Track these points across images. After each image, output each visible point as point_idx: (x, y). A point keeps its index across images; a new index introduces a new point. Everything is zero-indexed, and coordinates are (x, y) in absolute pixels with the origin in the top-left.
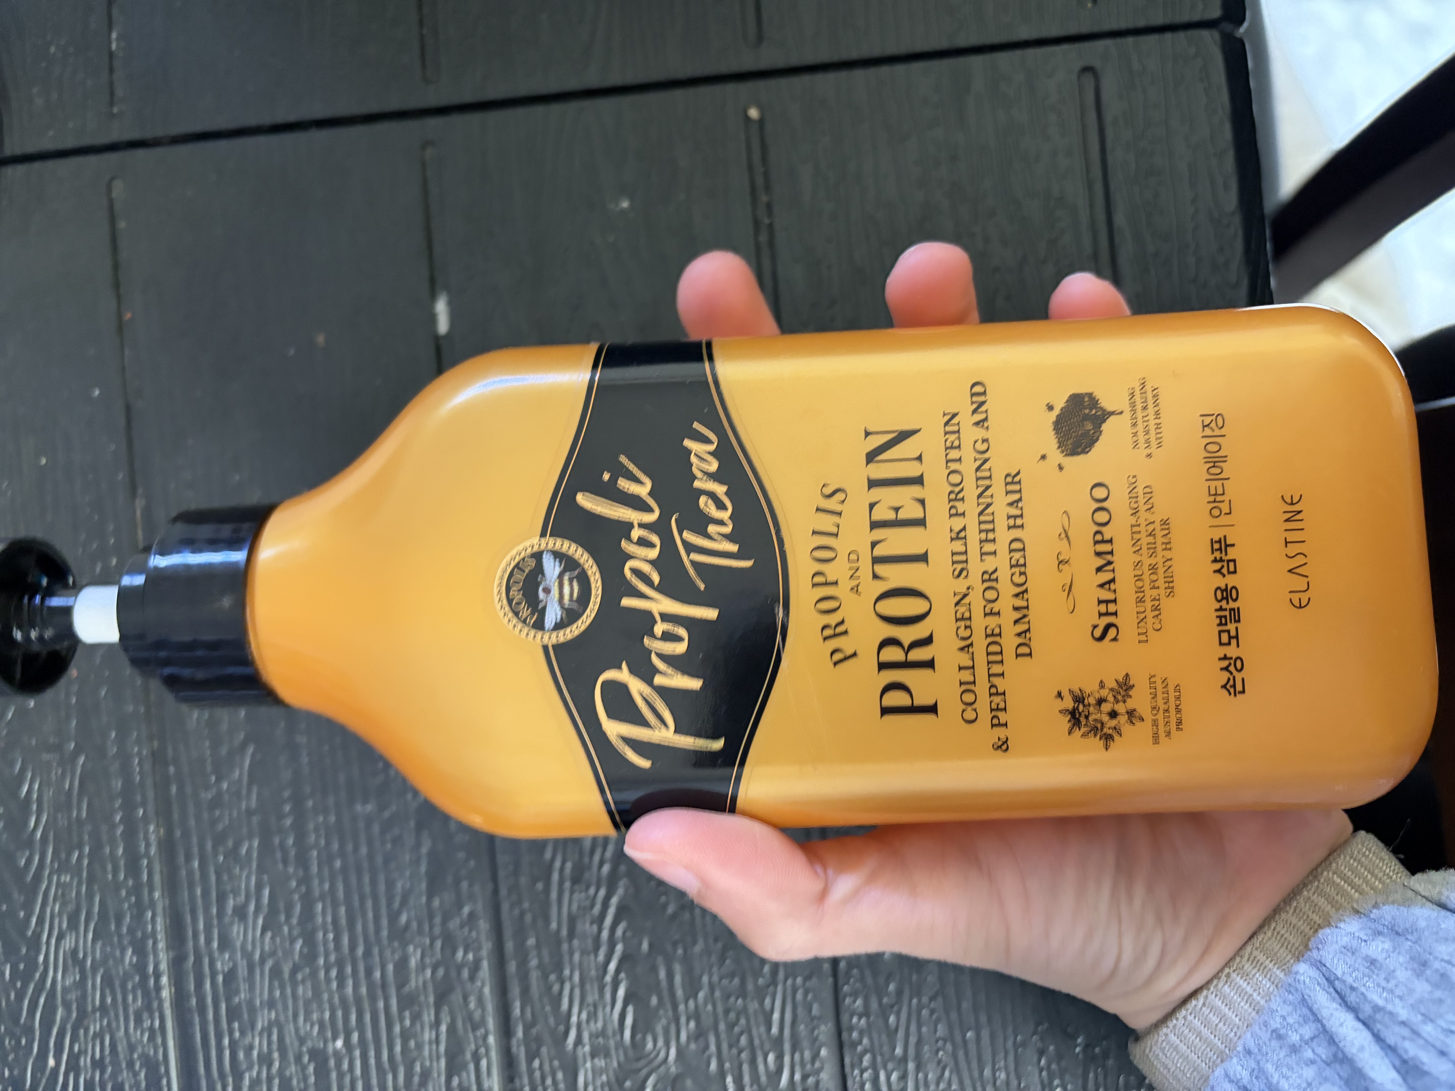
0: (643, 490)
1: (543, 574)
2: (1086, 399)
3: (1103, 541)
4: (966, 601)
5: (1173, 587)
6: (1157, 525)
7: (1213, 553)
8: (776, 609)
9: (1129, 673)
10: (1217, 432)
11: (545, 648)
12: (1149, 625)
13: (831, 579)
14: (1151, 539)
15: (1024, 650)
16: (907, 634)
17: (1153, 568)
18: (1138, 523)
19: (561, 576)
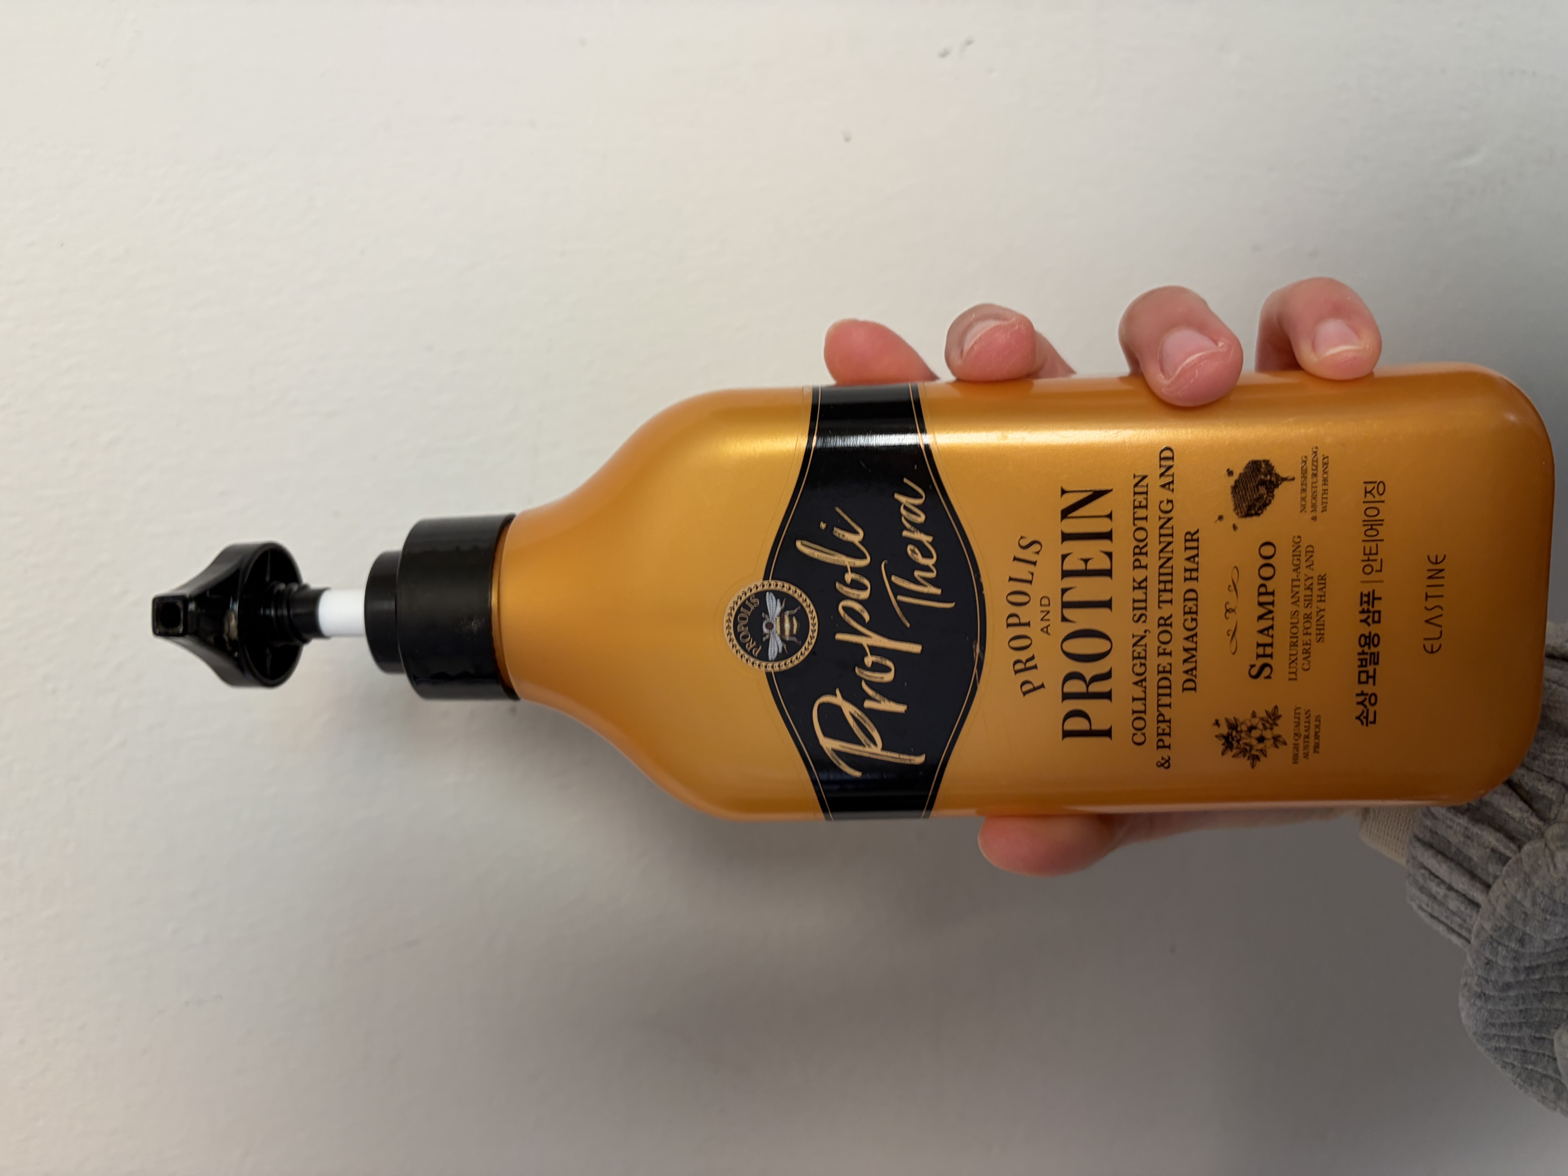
0: (856, 539)
1: (767, 613)
2: (1263, 465)
3: (1267, 593)
4: (1142, 642)
5: (1323, 634)
6: (1315, 581)
7: (1361, 605)
8: (974, 646)
9: (1278, 706)
10: (1378, 498)
11: (769, 675)
12: (1299, 666)
13: (1024, 620)
14: (1308, 592)
15: (1190, 685)
16: (1089, 670)
17: (1308, 617)
18: (1299, 578)
19: (781, 615)
